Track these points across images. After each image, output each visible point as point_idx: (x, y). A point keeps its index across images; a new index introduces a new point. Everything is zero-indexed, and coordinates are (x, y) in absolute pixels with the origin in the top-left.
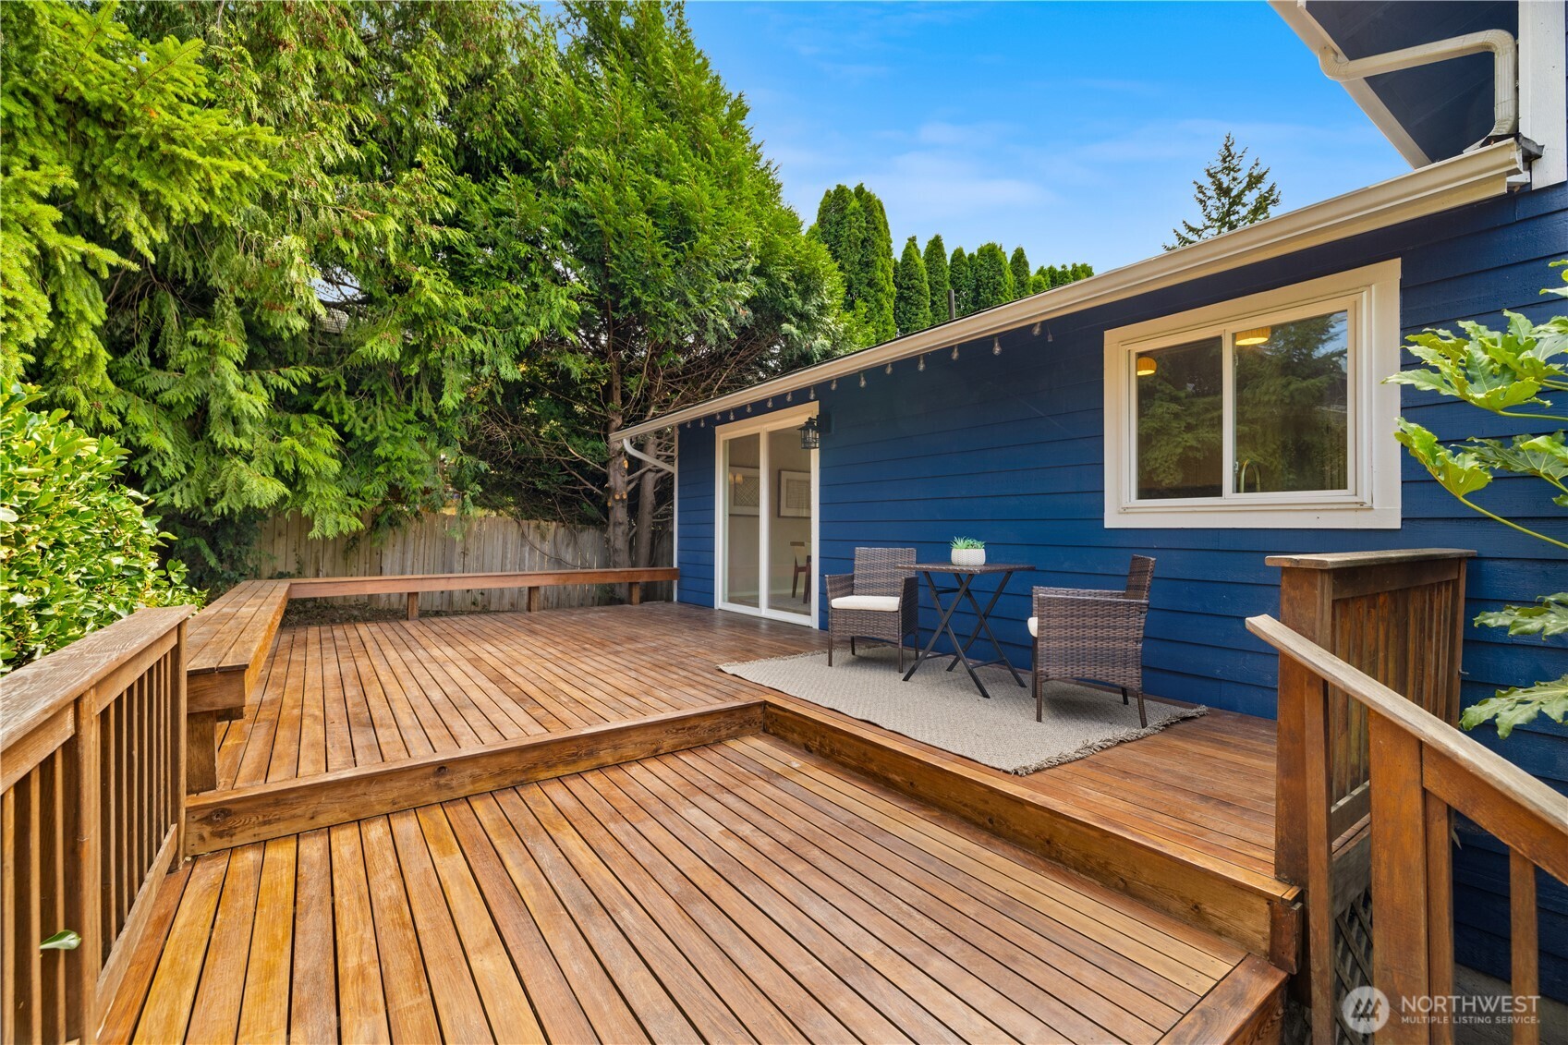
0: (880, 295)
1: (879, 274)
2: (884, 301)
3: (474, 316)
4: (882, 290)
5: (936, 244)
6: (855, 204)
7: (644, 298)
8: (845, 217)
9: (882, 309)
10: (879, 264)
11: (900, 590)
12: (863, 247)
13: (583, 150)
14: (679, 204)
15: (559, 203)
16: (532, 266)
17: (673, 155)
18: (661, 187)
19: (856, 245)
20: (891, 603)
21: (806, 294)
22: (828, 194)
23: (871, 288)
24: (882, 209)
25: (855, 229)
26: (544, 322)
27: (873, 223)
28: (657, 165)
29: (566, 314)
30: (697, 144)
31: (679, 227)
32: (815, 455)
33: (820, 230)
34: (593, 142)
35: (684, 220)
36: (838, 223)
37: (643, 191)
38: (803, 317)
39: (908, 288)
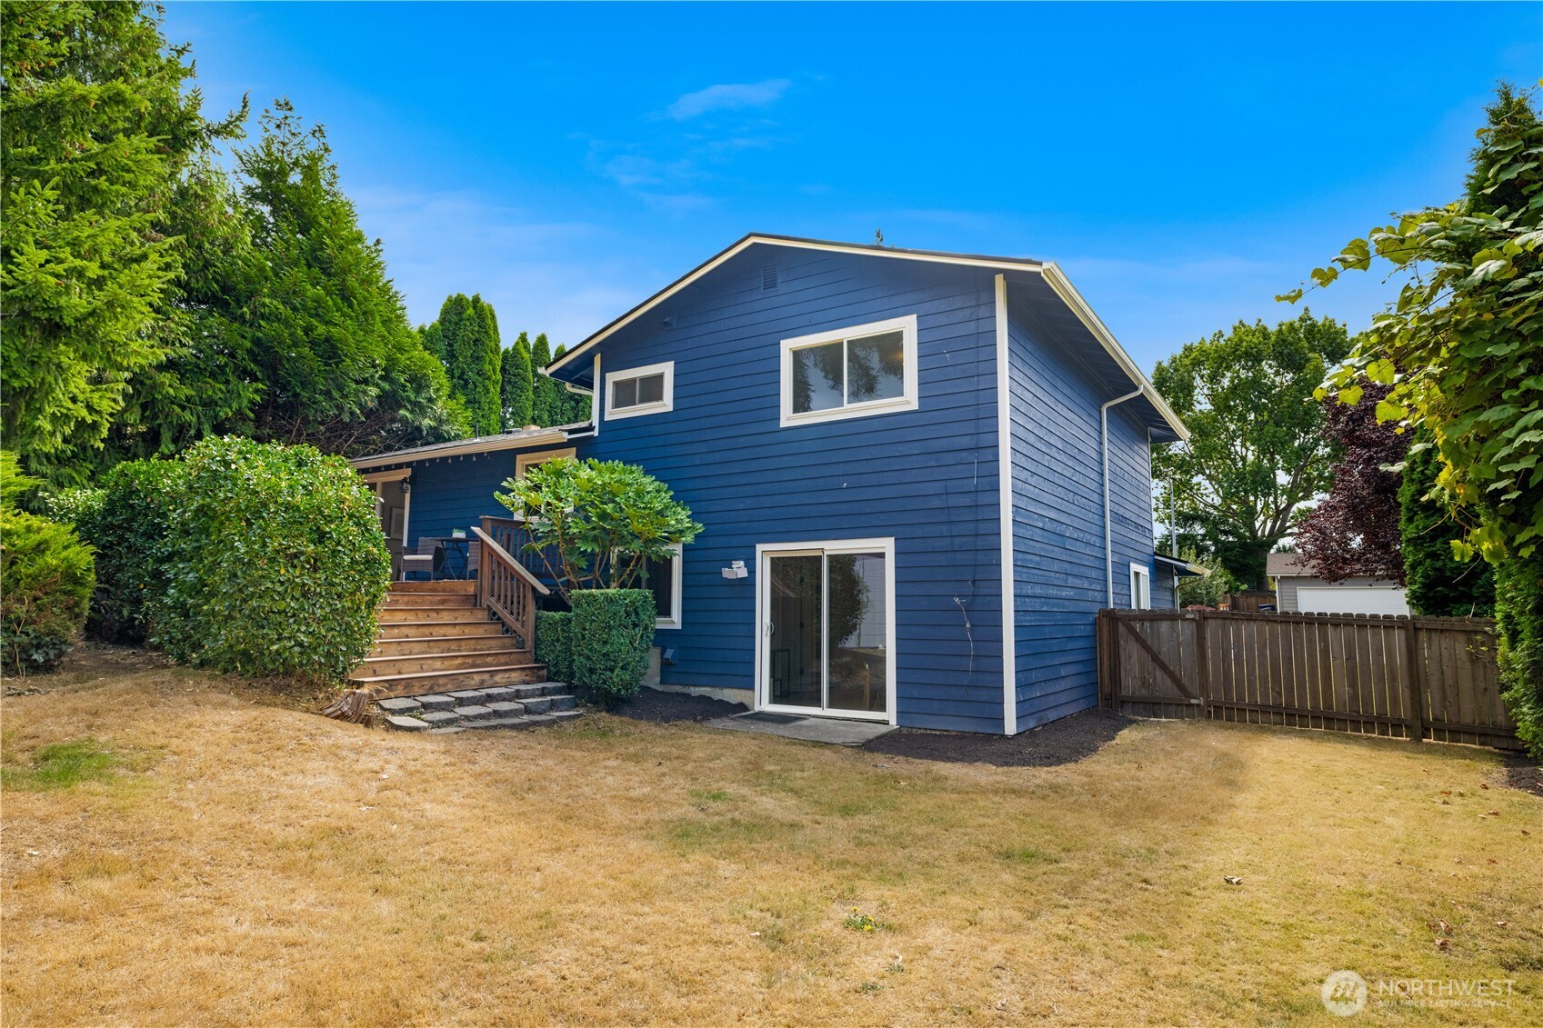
0: (487, 382)
1: (487, 367)
2: (491, 387)
3: (188, 399)
4: (489, 378)
5: (542, 341)
6: (470, 311)
7: (303, 393)
8: (461, 320)
9: (488, 392)
10: (487, 359)
11: (433, 551)
12: (475, 344)
13: (267, 301)
14: (331, 337)
15: (249, 332)
16: (228, 370)
17: (329, 306)
18: (321, 329)
19: (469, 343)
20: (430, 557)
21: (419, 389)
22: (450, 299)
23: (480, 375)
24: (493, 317)
25: (468, 332)
26: (235, 406)
27: (484, 328)
28: (318, 311)
29: (251, 402)
30: (346, 296)
31: (330, 352)
32: (408, 496)
33: (440, 327)
34: (273, 294)
35: (334, 347)
36: (456, 324)
37: (308, 330)
38: (416, 404)
39: (514, 375)
